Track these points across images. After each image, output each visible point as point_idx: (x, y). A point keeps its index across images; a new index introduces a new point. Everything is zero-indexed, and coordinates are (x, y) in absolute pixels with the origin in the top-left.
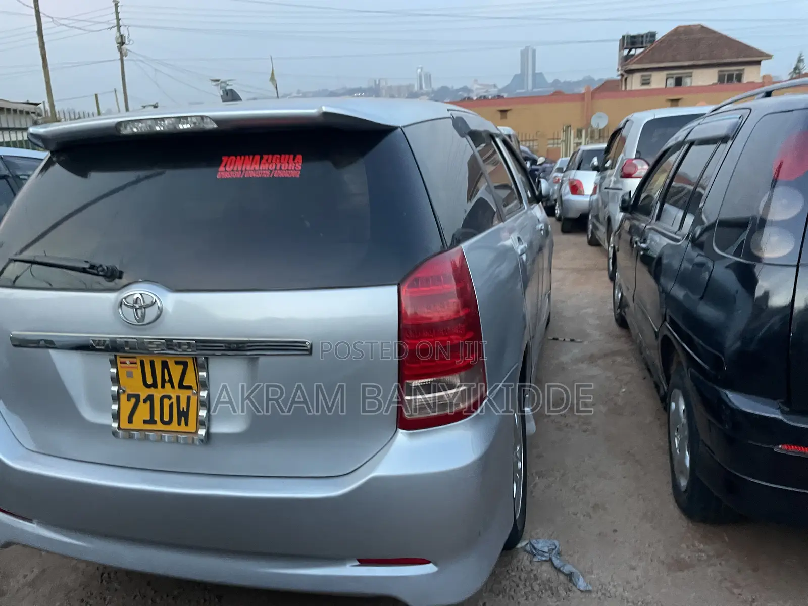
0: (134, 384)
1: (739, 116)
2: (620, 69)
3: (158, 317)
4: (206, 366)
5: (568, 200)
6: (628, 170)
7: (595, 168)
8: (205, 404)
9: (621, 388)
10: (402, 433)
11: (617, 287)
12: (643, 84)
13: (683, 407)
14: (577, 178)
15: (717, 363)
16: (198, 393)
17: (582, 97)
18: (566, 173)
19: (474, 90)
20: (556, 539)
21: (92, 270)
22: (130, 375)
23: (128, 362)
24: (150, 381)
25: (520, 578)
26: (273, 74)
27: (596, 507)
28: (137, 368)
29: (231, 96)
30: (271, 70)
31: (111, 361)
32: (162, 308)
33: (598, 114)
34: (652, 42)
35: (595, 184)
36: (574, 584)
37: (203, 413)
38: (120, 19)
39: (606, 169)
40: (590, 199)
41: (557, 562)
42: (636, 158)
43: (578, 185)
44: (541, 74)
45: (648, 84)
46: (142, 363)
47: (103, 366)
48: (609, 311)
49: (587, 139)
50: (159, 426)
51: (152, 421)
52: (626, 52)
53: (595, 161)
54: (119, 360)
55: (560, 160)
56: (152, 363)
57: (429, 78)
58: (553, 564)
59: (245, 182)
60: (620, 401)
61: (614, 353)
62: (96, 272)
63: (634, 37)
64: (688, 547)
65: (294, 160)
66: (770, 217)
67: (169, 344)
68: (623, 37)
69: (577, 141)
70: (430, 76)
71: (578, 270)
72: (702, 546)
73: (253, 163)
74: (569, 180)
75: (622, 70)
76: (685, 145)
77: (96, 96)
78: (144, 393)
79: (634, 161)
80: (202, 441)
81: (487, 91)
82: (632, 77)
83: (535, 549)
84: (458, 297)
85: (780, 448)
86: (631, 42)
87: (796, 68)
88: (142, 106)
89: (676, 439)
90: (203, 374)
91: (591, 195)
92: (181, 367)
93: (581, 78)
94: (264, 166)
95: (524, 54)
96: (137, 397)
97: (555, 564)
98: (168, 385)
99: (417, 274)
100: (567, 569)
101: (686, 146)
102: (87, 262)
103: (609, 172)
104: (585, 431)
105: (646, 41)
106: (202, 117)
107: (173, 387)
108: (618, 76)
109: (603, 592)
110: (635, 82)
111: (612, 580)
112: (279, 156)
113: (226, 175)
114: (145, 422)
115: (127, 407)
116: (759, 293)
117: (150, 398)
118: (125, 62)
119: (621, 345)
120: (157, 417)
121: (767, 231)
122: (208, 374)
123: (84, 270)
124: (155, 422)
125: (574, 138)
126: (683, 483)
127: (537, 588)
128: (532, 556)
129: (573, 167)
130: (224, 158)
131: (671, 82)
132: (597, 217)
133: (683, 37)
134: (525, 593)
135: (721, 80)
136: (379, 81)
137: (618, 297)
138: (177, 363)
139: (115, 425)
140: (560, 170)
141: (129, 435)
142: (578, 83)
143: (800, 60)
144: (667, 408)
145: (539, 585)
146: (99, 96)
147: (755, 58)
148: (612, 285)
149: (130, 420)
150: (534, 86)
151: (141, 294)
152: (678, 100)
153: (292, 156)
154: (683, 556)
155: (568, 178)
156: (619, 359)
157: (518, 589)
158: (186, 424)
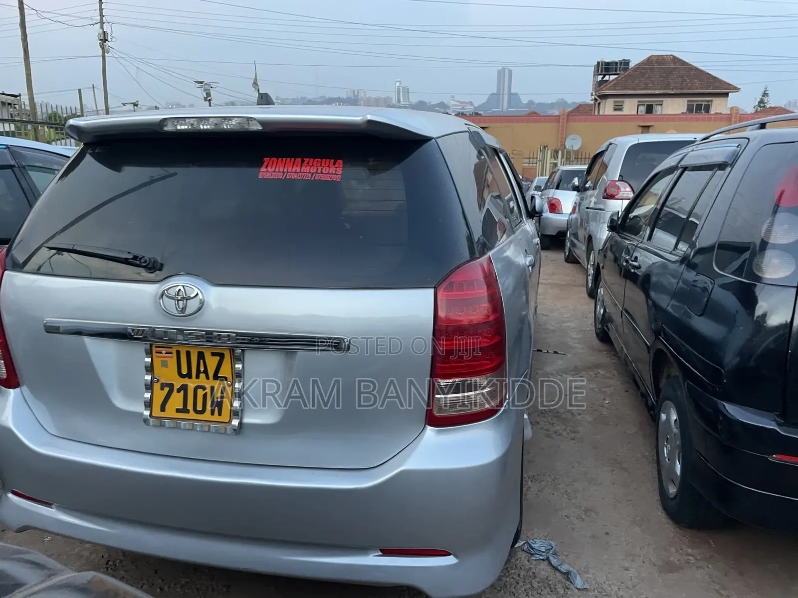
0: (168, 373)
1: (737, 145)
2: (594, 94)
3: (200, 309)
4: (242, 359)
5: (547, 218)
6: (611, 191)
7: (576, 189)
8: (240, 395)
9: (605, 399)
10: (430, 429)
11: (599, 303)
12: (615, 110)
13: (674, 417)
14: (555, 197)
15: (716, 376)
16: (233, 384)
17: (557, 119)
18: (544, 192)
19: (451, 106)
20: (552, 540)
21: (133, 261)
22: (164, 364)
23: (164, 352)
24: (184, 371)
25: (519, 575)
26: (256, 79)
27: (587, 510)
28: (172, 357)
29: (265, 100)
30: (254, 76)
31: (146, 351)
32: (204, 302)
33: (571, 136)
34: (626, 69)
35: (575, 203)
36: (571, 582)
37: (236, 404)
38: (104, 16)
39: (586, 189)
40: (569, 218)
41: (554, 561)
42: (619, 180)
43: (556, 204)
44: (516, 94)
45: (621, 110)
46: (178, 353)
47: (137, 355)
48: (590, 326)
49: (563, 160)
50: (192, 415)
51: (185, 410)
52: (600, 78)
53: (576, 181)
54: (154, 349)
55: (537, 178)
56: (188, 354)
57: (406, 91)
58: (550, 563)
59: (287, 184)
60: (605, 412)
61: (597, 366)
62: (138, 262)
63: (608, 64)
64: (677, 551)
65: (334, 164)
66: (772, 240)
67: (209, 336)
68: (598, 63)
69: (553, 161)
70: (408, 89)
71: (558, 286)
72: (690, 551)
73: (295, 166)
74: (548, 198)
75: (596, 95)
76: (678, 170)
77: (80, 91)
78: (178, 383)
79: (618, 183)
80: (235, 430)
81: (463, 108)
82: (605, 102)
83: (533, 548)
84: (489, 302)
85: (774, 458)
86: (605, 68)
87: (762, 101)
88: (123, 104)
89: (665, 448)
90: (239, 366)
91: (571, 214)
92: (218, 358)
93: (554, 101)
94: (306, 169)
95: (501, 74)
96: (171, 386)
97: (553, 563)
98: (202, 376)
99: (453, 278)
100: (564, 568)
101: (680, 171)
102: (129, 253)
103: (590, 192)
104: (573, 439)
105: (620, 68)
106: (248, 119)
107: (208, 378)
108: (592, 100)
109: (600, 590)
110: (608, 108)
111: (608, 579)
112: (320, 160)
113: (268, 176)
114: (178, 411)
115: (160, 395)
116: (759, 312)
117: (184, 388)
118: (106, 58)
119: (604, 358)
120: (190, 407)
121: (769, 253)
122: (243, 367)
123: (126, 261)
124: (188, 412)
125: (551, 158)
126: (672, 490)
127: (536, 585)
128: (529, 555)
129: (551, 186)
130: (265, 159)
131: (643, 109)
132: (575, 235)
133: (656, 66)
134: (525, 589)
135: (690, 109)
136: (358, 92)
137: (600, 312)
138: (213, 354)
139: (147, 413)
140: (538, 188)
141: (160, 422)
142: (552, 105)
143: (765, 94)
144: (655, 419)
145: (539, 583)
146: (82, 91)
147: (723, 90)
148: (593, 301)
149: (163, 409)
150: (509, 106)
151: (183, 286)
152: (649, 127)
153: (332, 161)
154: (672, 559)
155: (547, 196)
156: (602, 372)
157: (518, 586)
158: (220, 414)
